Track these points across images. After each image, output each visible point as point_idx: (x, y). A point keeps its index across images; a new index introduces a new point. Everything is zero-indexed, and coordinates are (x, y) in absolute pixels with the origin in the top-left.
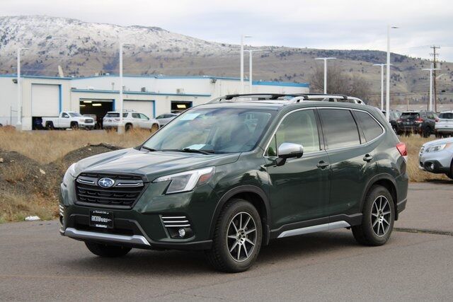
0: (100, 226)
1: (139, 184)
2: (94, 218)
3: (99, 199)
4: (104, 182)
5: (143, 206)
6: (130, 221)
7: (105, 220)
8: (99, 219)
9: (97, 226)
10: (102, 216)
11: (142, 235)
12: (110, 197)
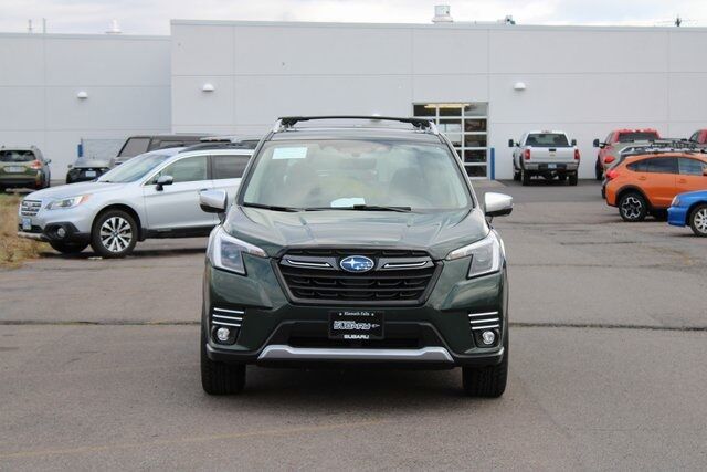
0: (354, 337)
1: (425, 263)
2: (338, 325)
3: (345, 292)
4: (352, 262)
5: (437, 299)
6: (421, 324)
7: (364, 326)
8: (351, 325)
9: (346, 337)
10: (358, 320)
11: (441, 345)
12: (370, 287)
